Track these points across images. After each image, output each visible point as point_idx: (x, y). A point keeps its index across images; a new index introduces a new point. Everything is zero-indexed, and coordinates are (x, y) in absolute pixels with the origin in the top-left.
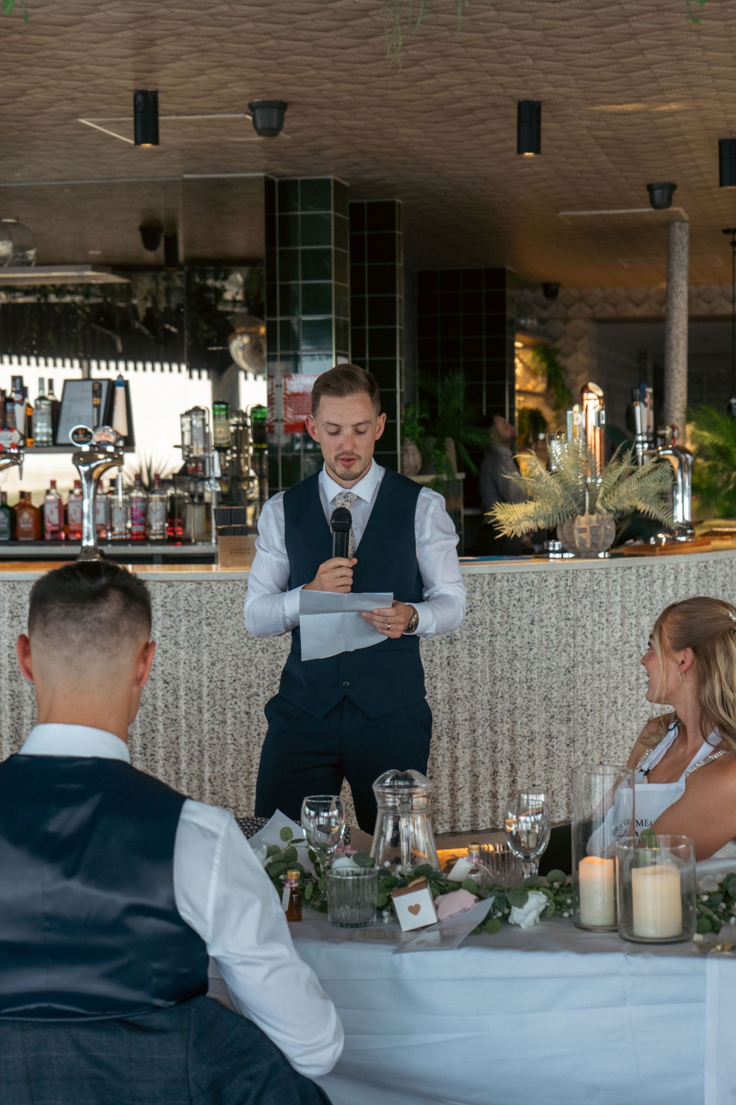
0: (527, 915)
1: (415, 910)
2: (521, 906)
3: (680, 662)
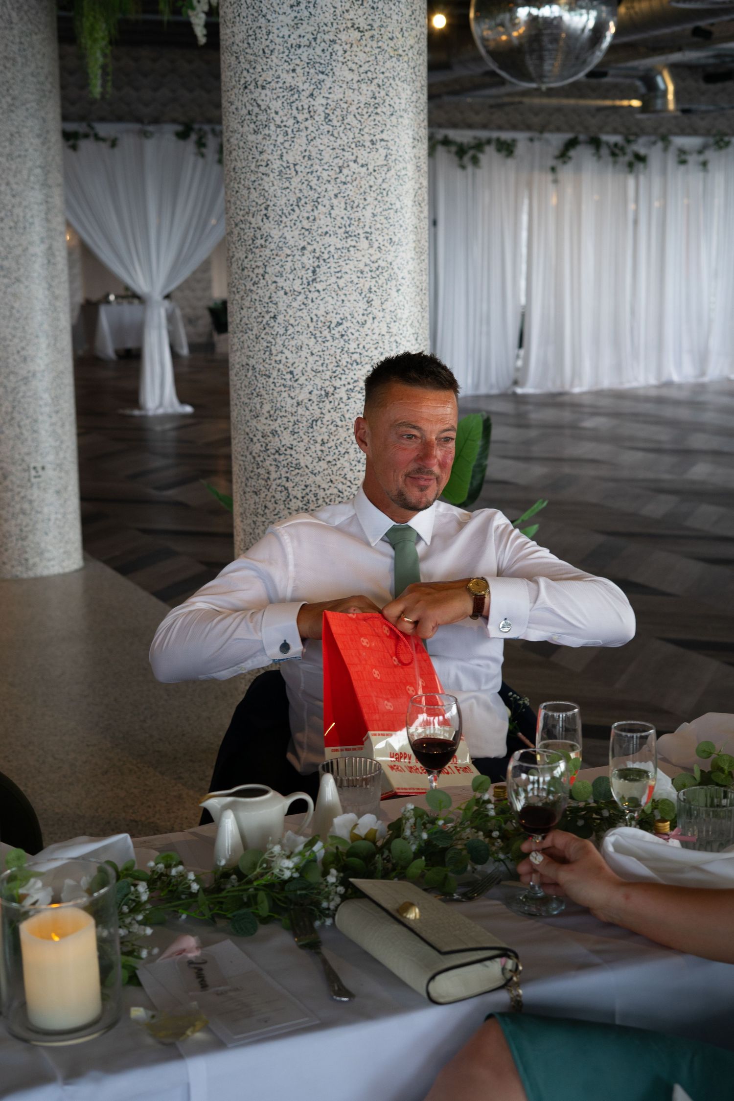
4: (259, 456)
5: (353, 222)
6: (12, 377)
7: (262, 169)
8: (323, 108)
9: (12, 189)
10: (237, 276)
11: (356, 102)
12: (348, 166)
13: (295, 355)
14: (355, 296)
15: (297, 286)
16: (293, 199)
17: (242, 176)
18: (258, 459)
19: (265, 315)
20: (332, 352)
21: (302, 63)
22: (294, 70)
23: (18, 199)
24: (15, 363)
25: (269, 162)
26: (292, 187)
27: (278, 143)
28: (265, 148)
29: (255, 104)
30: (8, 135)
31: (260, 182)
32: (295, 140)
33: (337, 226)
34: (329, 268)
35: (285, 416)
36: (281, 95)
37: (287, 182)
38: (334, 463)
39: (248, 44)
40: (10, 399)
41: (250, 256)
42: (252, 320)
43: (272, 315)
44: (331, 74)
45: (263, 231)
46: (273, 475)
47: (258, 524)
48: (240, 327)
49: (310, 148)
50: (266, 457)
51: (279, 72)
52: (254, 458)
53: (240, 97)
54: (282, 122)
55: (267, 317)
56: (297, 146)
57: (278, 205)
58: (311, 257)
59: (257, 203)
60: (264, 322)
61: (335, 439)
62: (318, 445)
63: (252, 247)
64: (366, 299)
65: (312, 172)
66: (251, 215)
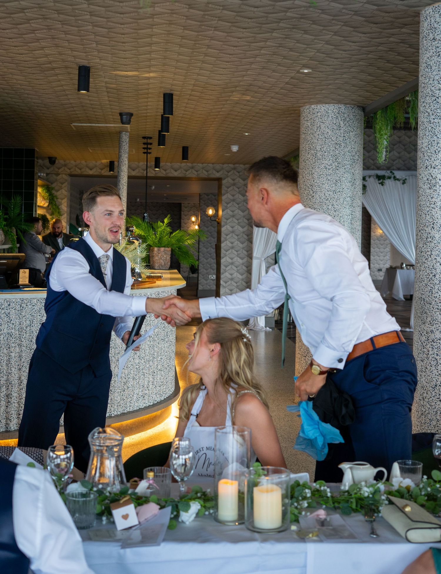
0: (190, 517)
1: (125, 517)
2: (186, 511)
3: (211, 350)
7: (432, 206)
17: (423, 209)
18: (424, 344)
19: (430, 274)
25: (435, 202)
28: (434, 196)
29: (430, 175)
30: (334, 181)
31: (431, 211)
39: (428, 148)
41: (425, 246)
42: (424, 276)
43: (434, 274)
45: (431, 235)
46: (431, 353)
50: (428, 343)
52: (422, 343)
53: (424, 172)
55: (431, 275)
59: (429, 221)
60: (430, 278)
63: (426, 242)
66: (426, 227)
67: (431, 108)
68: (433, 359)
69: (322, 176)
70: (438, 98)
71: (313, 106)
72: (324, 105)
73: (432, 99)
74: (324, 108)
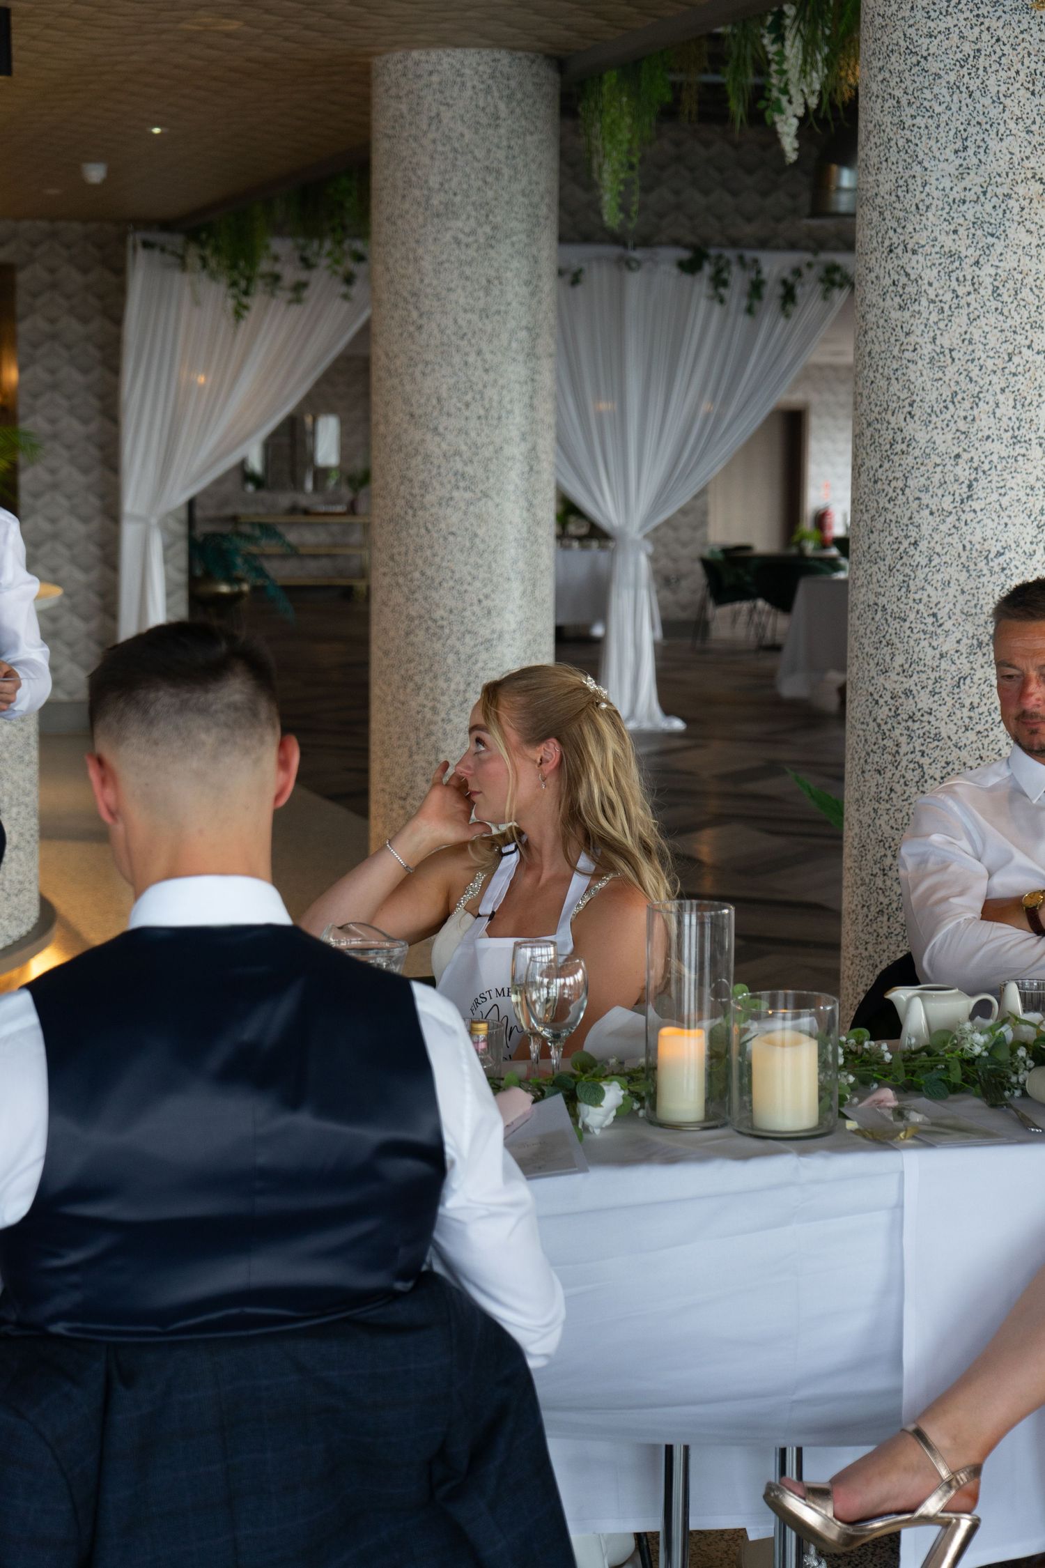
0: (604, 1118)
2: (594, 1104)
3: (539, 761)
4: (886, 723)
5: (1023, 423)
6: (468, 638)
7: (908, 355)
8: (992, 280)
9: (484, 361)
10: (866, 490)
11: (1034, 271)
12: (1020, 353)
13: (940, 593)
14: (1022, 518)
15: (947, 503)
16: (947, 393)
17: (881, 363)
18: (884, 727)
19: (903, 541)
20: (989, 590)
21: (967, 222)
22: (955, 232)
23: (492, 375)
24: (474, 618)
25: (917, 346)
26: (946, 379)
27: (931, 322)
28: (913, 328)
29: (902, 272)
30: (484, 282)
31: (905, 371)
32: (953, 318)
33: (1002, 429)
34: (990, 482)
35: (923, 672)
36: (937, 262)
37: (940, 372)
38: (986, 733)
39: (897, 196)
40: (464, 671)
41: (886, 465)
42: (885, 546)
43: (913, 540)
44: (1003, 237)
46: (903, 750)
47: (880, 812)
48: (868, 557)
49: (972, 329)
50: (895, 725)
51: (937, 233)
52: (879, 726)
53: (883, 263)
54: (937, 296)
55: (906, 544)
56: (954, 328)
57: (927, 400)
58: (967, 468)
59: (899, 398)
60: (901, 550)
61: (989, 702)
62: (965, 710)
63: (889, 453)
64: (1035, 523)
65: (973, 360)
66: (890, 412)
67: (903, 86)
68: (911, 766)
69: (446, 265)
70: (925, 58)
71: (415, 54)
72: (449, 51)
73: (908, 62)
74: (450, 60)
